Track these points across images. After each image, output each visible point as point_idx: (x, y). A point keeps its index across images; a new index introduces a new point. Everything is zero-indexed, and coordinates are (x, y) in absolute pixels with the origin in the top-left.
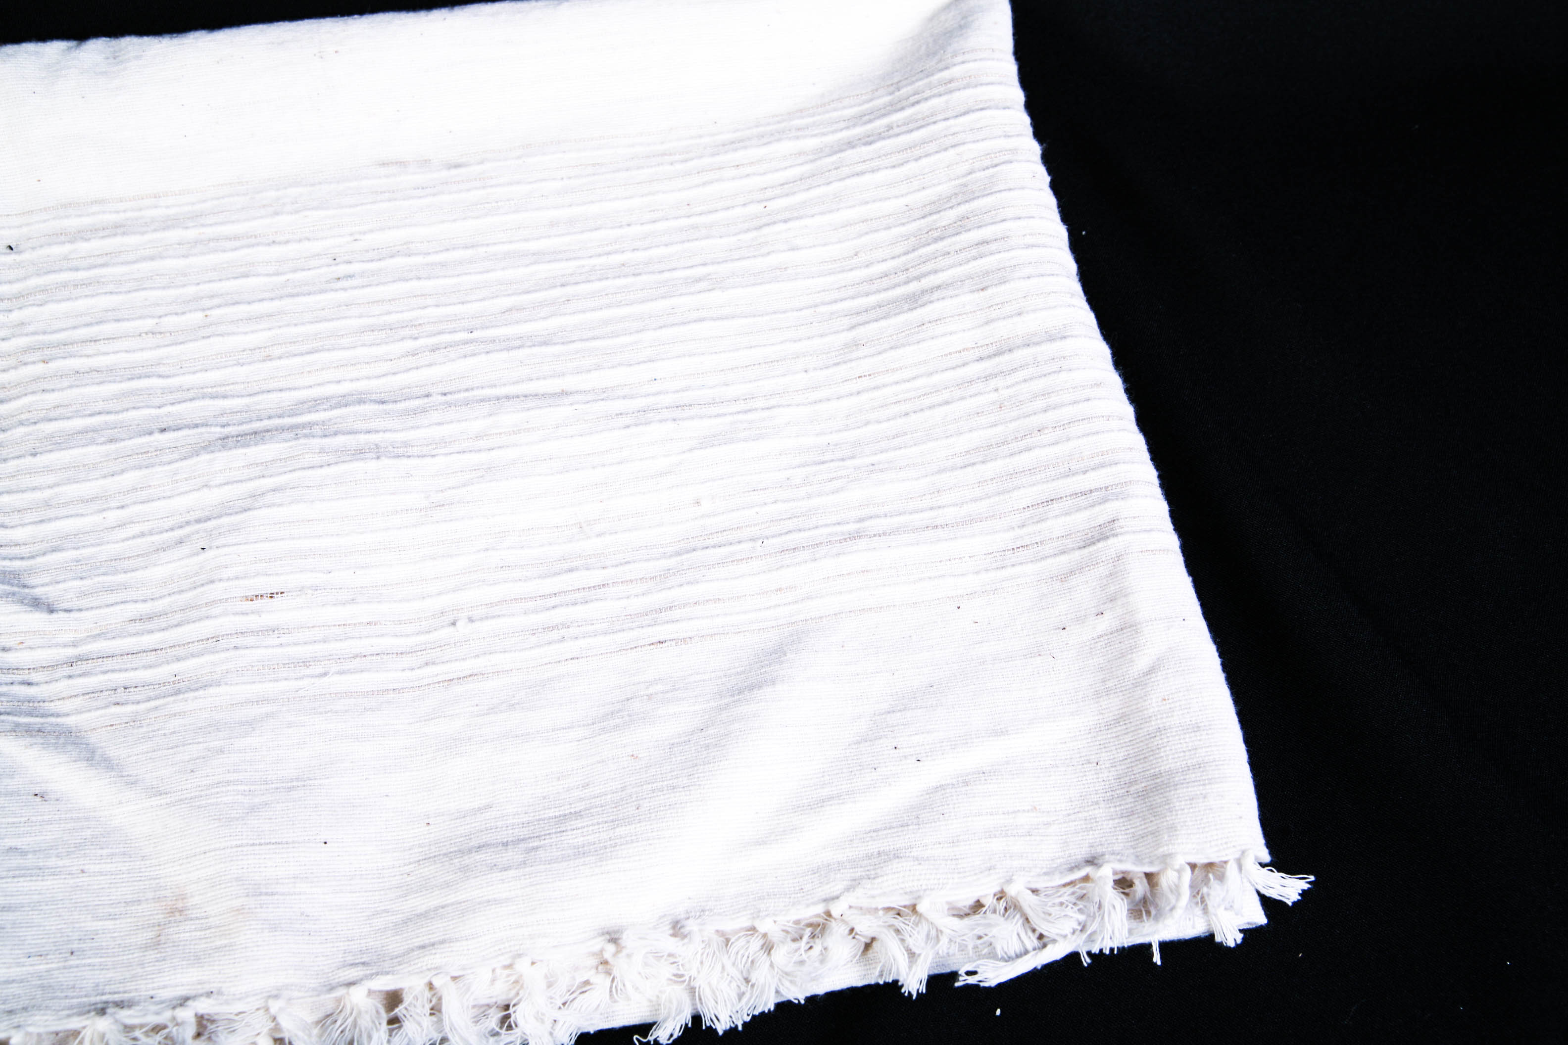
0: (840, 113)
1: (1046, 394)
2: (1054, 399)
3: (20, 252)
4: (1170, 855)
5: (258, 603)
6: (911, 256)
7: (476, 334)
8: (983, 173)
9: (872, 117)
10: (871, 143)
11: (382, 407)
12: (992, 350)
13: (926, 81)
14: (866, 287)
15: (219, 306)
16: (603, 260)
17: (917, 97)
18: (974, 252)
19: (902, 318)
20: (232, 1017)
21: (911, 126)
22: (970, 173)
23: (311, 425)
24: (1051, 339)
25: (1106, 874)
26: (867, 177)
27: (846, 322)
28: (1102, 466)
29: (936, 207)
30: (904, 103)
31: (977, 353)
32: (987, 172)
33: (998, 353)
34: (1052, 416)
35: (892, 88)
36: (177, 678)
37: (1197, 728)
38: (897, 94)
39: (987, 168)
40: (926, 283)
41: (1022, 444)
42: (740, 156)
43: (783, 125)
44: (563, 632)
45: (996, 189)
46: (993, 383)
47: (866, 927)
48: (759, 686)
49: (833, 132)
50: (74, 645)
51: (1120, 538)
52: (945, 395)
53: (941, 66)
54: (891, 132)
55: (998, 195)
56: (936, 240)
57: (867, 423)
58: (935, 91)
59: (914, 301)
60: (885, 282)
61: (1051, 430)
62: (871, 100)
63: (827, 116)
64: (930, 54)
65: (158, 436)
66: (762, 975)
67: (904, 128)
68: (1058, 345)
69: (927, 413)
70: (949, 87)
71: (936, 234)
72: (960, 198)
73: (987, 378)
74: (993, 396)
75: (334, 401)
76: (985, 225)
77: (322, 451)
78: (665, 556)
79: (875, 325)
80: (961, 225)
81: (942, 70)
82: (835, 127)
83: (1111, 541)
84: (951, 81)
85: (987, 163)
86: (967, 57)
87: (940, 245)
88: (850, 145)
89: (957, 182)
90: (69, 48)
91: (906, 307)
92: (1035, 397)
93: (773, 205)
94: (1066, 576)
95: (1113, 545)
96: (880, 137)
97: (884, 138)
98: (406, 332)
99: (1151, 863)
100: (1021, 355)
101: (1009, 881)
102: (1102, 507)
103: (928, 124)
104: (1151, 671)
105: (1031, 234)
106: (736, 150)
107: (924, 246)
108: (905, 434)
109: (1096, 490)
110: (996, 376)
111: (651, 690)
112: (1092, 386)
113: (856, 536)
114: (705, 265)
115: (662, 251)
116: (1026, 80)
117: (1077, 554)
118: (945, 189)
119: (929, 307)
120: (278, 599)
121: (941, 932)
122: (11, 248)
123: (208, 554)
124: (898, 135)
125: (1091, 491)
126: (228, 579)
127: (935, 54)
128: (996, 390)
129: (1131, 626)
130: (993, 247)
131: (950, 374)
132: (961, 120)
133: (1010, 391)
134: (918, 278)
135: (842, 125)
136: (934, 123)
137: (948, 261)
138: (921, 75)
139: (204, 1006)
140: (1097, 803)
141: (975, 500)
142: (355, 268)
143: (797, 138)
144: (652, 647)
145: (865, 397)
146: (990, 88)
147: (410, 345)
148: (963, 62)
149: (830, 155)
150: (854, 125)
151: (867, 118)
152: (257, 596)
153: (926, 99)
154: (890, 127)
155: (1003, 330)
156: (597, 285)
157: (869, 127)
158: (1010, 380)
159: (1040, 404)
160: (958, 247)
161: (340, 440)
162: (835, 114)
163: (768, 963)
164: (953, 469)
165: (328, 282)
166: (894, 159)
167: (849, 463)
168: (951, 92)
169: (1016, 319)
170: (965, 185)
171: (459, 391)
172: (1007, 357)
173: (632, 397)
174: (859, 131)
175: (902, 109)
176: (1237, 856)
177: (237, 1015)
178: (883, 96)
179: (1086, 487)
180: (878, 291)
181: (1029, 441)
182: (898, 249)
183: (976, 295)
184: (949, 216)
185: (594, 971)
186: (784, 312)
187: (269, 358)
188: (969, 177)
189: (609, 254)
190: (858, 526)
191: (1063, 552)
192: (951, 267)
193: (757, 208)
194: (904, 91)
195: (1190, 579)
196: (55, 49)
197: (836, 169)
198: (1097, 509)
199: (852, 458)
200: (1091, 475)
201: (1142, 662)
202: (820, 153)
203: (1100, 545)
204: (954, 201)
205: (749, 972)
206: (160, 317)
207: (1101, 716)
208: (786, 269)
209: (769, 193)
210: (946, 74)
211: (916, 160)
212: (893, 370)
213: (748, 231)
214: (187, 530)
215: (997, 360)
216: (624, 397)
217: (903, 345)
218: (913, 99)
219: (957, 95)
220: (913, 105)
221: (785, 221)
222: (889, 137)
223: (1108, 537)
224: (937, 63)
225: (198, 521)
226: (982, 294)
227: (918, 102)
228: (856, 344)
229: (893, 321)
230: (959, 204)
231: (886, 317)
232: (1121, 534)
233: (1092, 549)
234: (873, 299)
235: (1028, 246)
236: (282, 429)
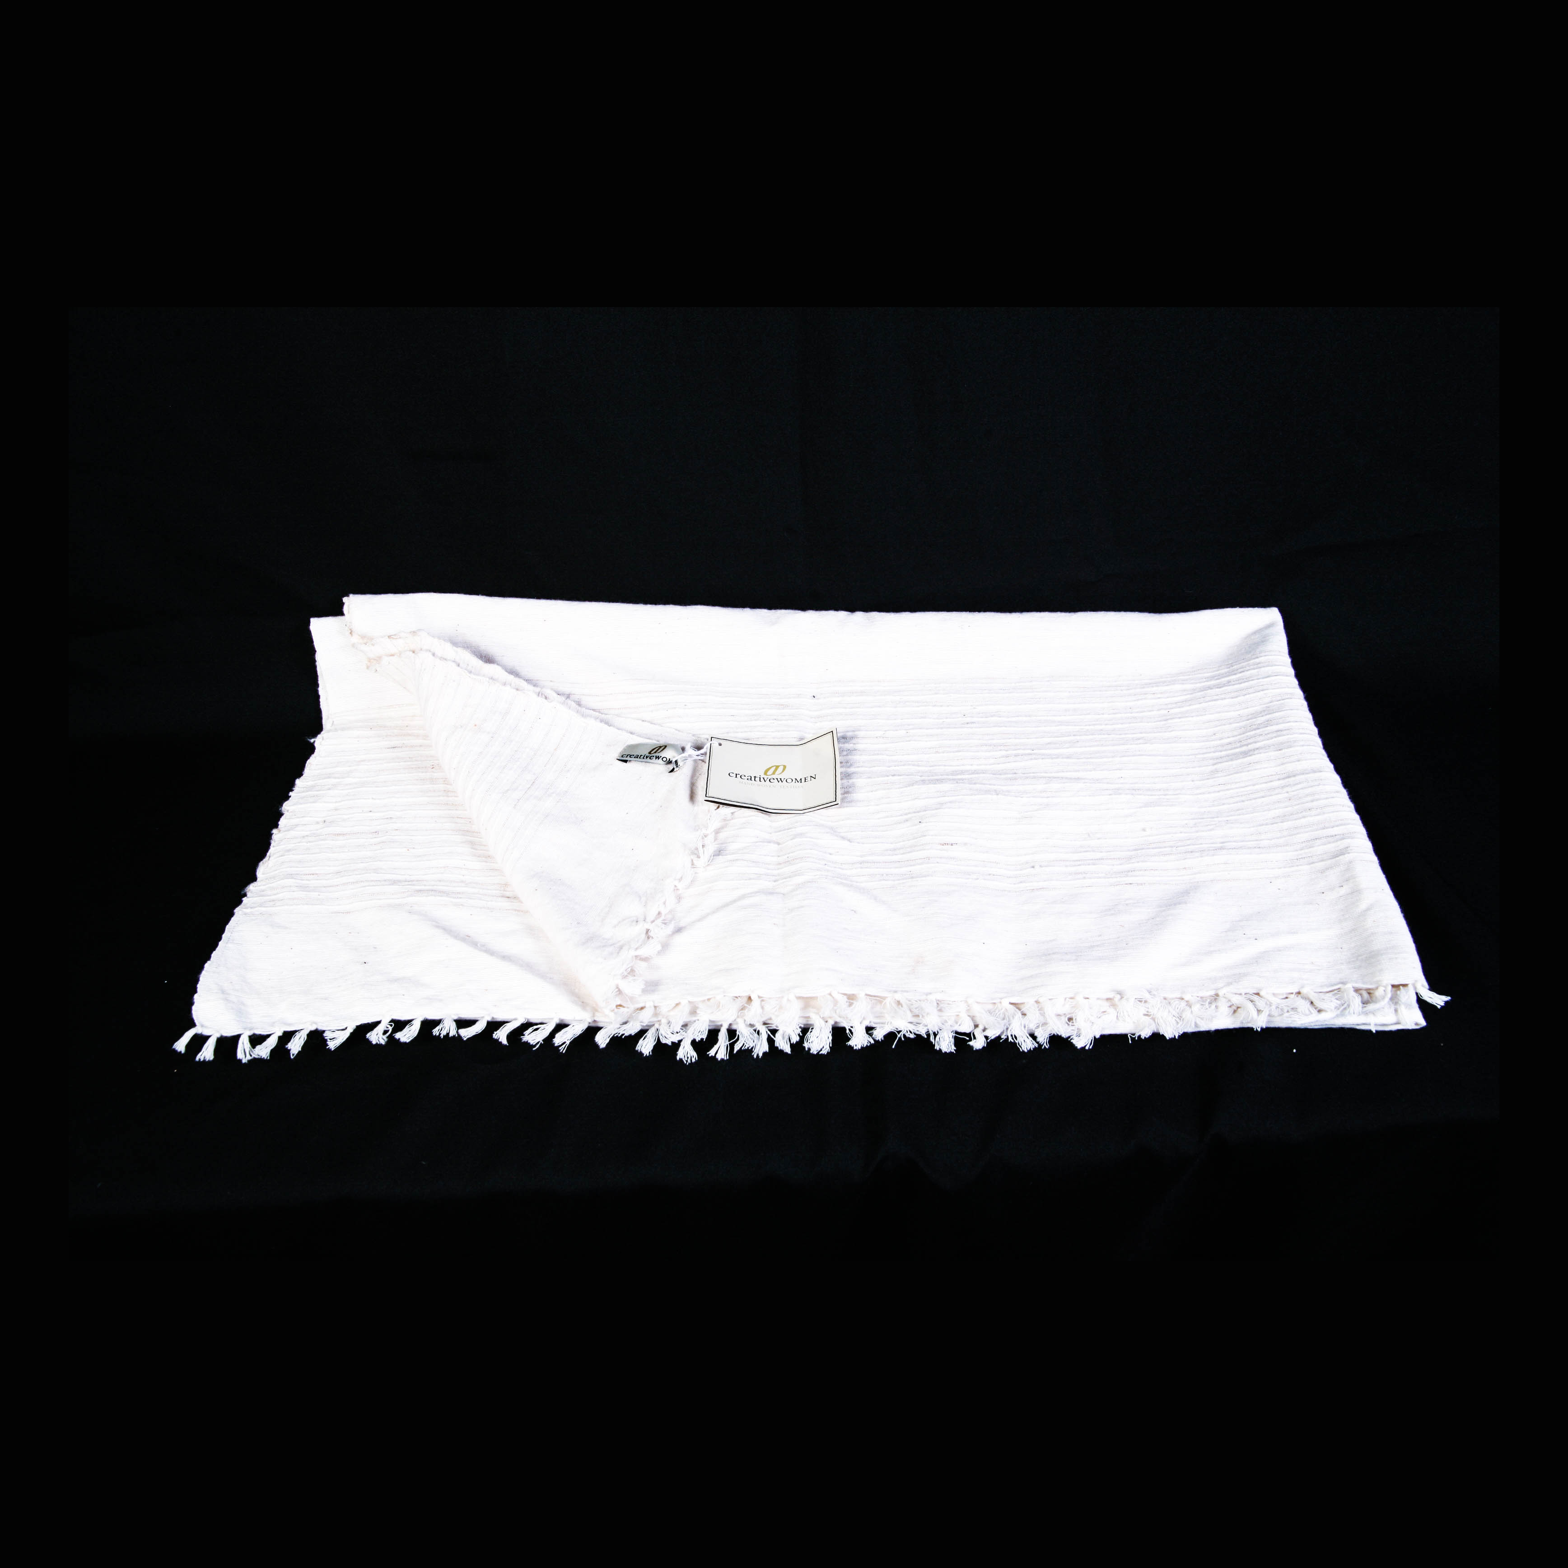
0: (1202, 675)
1: (1313, 794)
2: (1317, 797)
3: (818, 699)
4: (1380, 981)
5: (945, 847)
6: (1242, 736)
7: (1034, 752)
8: (1277, 702)
9: (1219, 677)
10: (1220, 688)
11: (994, 776)
12: (1284, 776)
13: (1247, 663)
14: (1220, 748)
15: (913, 729)
16: (1092, 727)
17: (1242, 670)
18: (1275, 735)
19: (1240, 761)
20: (950, 1002)
21: (1240, 681)
22: (1271, 702)
23: (963, 779)
24: (1314, 772)
25: (1349, 986)
26: (1219, 702)
27: (1211, 762)
28: (1341, 825)
29: (1255, 715)
30: (1236, 672)
31: (1278, 777)
32: (1279, 702)
33: (1289, 777)
34: (1315, 803)
35: (1228, 666)
36: (911, 872)
37: (1391, 933)
38: (1231, 668)
39: (1280, 700)
40: (1250, 747)
41: (1300, 815)
42: (1155, 689)
43: (1175, 678)
44: (1084, 875)
45: (1285, 709)
46: (1286, 789)
47: (1236, 1000)
48: (1180, 903)
49: (1200, 682)
50: (861, 856)
51: (1351, 854)
52: (1262, 794)
53: (1253, 657)
54: (1230, 684)
55: (1286, 712)
56: (1255, 729)
57: (1224, 804)
58: (1252, 667)
59: (1246, 754)
60: (1230, 747)
61: (1315, 809)
62: (1218, 670)
63: (1196, 676)
64: (1248, 652)
65: (891, 777)
66: (1187, 1015)
67: (1237, 682)
68: (1317, 775)
69: (1253, 801)
70: (1258, 666)
71: (1254, 727)
72: (1266, 713)
73: (1283, 787)
74: (1286, 795)
75: (970, 772)
76: (1280, 724)
77: (971, 789)
78: (1129, 850)
79: (1227, 763)
80: (1268, 723)
81: (1254, 659)
82: (1201, 680)
83: (1346, 856)
84: (1259, 663)
85: (1280, 698)
86: (1266, 653)
87: (1258, 731)
88: (1210, 688)
89: (1264, 706)
90: (849, 614)
91: (1241, 756)
92: (1307, 795)
93: (1172, 711)
94: (1322, 872)
95: (1347, 857)
96: (1224, 685)
97: (1226, 686)
98: (1002, 748)
99: (1371, 984)
100: (1298, 778)
101: (1303, 987)
102: (1341, 841)
103: (1249, 681)
104: (1368, 909)
105: (1303, 729)
106: (1153, 687)
107: (1249, 732)
108: (1243, 809)
109: (1338, 835)
110: (1287, 786)
111: (1127, 902)
112: (1335, 792)
113: (1221, 848)
114: (1141, 733)
115: (1120, 726)
116: (1295, 664)
117: (1329, 862)
118: (1259, 708)
119: (1253, 757)
120: (954, 846)
121: (1272, 1003)
122: (814, 697)
123: (922, 825)
124: (1234, 685)
125: (1336, 835)
126: (932, 835)
127: (1250, 652)
128: (1287, 792)
129: (1357, 891)
130: (1284, 732)
131: (1264, 786)
132: (1265, 679)
133: (1295, 793)
134: (1247, 745)
135: (1204, 680)
136: (1253, 680)
137: (1261, 738)
138: (1243, 661)
139: (939, 996)
140: (1342, 964)
141: (1278, 838)
142: (974, 720)
143: (1183, 683)
144: (1126, 885)
145: (1221, 793)
146: (1279, 667)
147: (1004, 753)
148: (1265, 656)
149: (1200, 692)
150: (1211, 680)
151: (1216, 677)
152: (945, 844)
153: (1247, 670)
154: (1229, 682)
155: (1290, 767)
156: (1091, 737)
157: (1218, 681)
158: (1294, 788)
159: (1309, 798)
160: (1266, 732)
161: (978, 786)
162: (1200, 675)
163: (1190, 1010)
164: (1267, 824)
165: (963, 724)
166: (1233, 695)
167: (1216, 819)
168: (1260, 668)
169: (1297, 763)
170: (1269, 707)
171: (1030, 773)
172: (1293, 779)
173: (1112, 784)
174: (1213, 682)
175: (1235, 674)
176: (1413, 982)
177: (953, 1002)
178: (1224, 669)
179: (1333, 834)
180: (1226, 750)
181: (1304, 814)
182: (1235, 733)
183: (1277, 752)
184: (1261, 720)
185: (1108, 1007)
186: (1181, 756)
187: (937, 752)
188: (1271, 704)
189: (1094, 725)
190: (1222, 845)
191: (1322, 861)
192: (1263, 741)
193: (1165, 712)
194: (1235, 667)
195: (1384, 876)
196: (842, 614)
197: (1204, 697)
198: (1339, 843)
199: (1218, 817)
200: (1335, 828)
201: (1363, 906)
202: (1194, 691)
203: (1341, 857)
204: (1263, 714)
205: (1181, 1014)
206: (886, 731)
207: (1342, 930)
208: (1180, 738)
209: (1170, 706)
210: (1257, 660)
211: (1244, 695)
212: (1236, 783)
213: (1160, 721)
214: (910, 816)
215: (1287, 780)
216: (1108, 783)
217: (1241, 772)
218: (1240, 670)
219: (1263, 669)
220: (1241, 672)
221: (1180, 718)
222: (1230, 685)
223: (1344, 854)
224: (1252, 656)
225: (915, 812)
226: (1280, 752)
227: (1243, 671)
228: (1217, 771)
229: (1235, 762)
230: (1266, 715)
231: (1232, 760)
232: (1352, 852)
233: (1337, 859)
234: (1224, 753)
235: (1301, 734)
236: (950, 780)
